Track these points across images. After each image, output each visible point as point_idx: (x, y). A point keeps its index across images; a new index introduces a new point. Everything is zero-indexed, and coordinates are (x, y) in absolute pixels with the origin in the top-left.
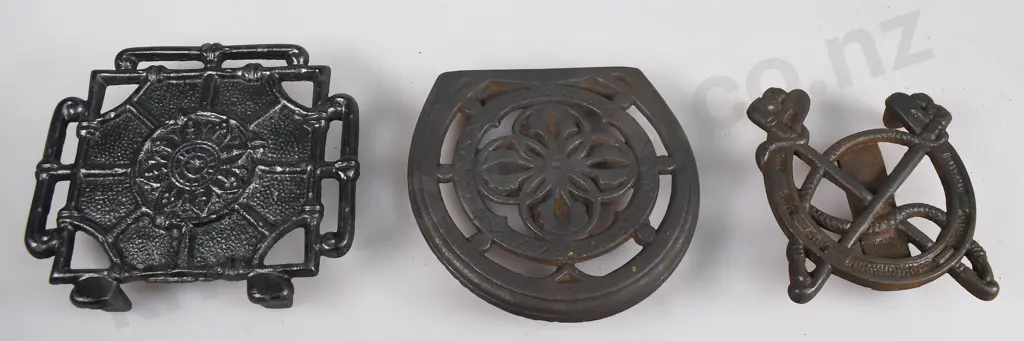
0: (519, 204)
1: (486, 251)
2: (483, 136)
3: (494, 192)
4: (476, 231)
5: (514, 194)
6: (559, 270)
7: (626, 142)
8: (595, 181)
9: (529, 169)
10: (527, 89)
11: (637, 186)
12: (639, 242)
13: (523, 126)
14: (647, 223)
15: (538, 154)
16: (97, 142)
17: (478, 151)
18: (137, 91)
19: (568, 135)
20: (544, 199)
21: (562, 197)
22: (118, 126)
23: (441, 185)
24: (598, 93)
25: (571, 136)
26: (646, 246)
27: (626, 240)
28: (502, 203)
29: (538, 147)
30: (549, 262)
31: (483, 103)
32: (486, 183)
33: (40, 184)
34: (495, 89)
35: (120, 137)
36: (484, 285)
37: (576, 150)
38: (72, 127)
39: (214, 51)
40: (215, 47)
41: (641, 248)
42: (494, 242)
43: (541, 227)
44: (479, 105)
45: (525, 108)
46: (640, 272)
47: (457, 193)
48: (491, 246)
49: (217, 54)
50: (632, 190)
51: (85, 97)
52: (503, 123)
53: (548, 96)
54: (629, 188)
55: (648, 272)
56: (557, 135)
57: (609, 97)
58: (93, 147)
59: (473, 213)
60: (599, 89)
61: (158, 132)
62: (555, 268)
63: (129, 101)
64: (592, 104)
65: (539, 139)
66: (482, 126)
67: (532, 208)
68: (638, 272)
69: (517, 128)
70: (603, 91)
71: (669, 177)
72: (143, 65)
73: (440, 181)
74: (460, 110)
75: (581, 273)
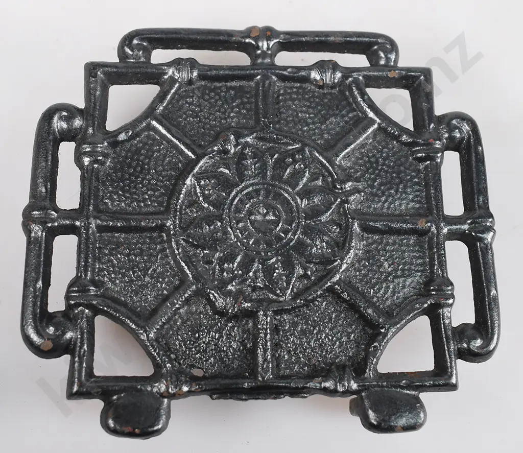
16: (109, 175)
18: (161, 97)
22: (138, 151)
33: (31, 242)
35: (143, 168)
38: (67, 150)
39: (269, 39)
40: (268, 33)
49: (272, 43)
51: (80, 103)
58: (104, 183)
61: (202, 162)
63: (150, 113)
72: (160, 56)
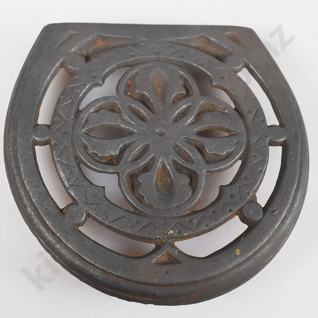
0: (118, 173)
1: (80, 225)
2: (85, 95)
3: (93, 157)
4: (71, 201)
5: (113, 162)
6: (158, 249)
7: (236, 109)
8: (201, 150)
9: (131, 134)
10: (134, 45)
11: (245, 159)
12: (244, 220)
13: (128, 86)
14: (254, 200)
15: (142, 118)
17: (78, 112)
19: (176, 98)
20: (146, 169)
21: (164, 167)
23: (37, 148)
24: (208, 53)
25: (179, 99)
26: (252, 226)
27: (231, 217)
28: (100, 172)
29: (143, 111)
30: (148, 240)
31: (87, 59)
32: (85, 147)
34: (101, 44)
36: (77, 262)
37: (184, 114)
41: (245, 227)
42: (88, 215)
43: (140, 199)
44: (82, 61)
45: (132, 66)
46: (244, 255)
47: (53, 158)
48: (86, 219)
50: (240, 162)
52: (107, 81)
53: (157, 54)
54: (237, 160)
55: (253, 255)
56: (163, 97)
57: (220, 58)
59: (68, 181)
60: (210, 49)
62: (153, 246)
64: (202, 65)
65: (144, 101)
66: (85, 85)
67: (133, 177)
68: (242, 254)
69: (122, 88)
70: (214, 50)
71: (280, 148)
73: (36, 143)
74: (62, 66)
75: (180, 252)
